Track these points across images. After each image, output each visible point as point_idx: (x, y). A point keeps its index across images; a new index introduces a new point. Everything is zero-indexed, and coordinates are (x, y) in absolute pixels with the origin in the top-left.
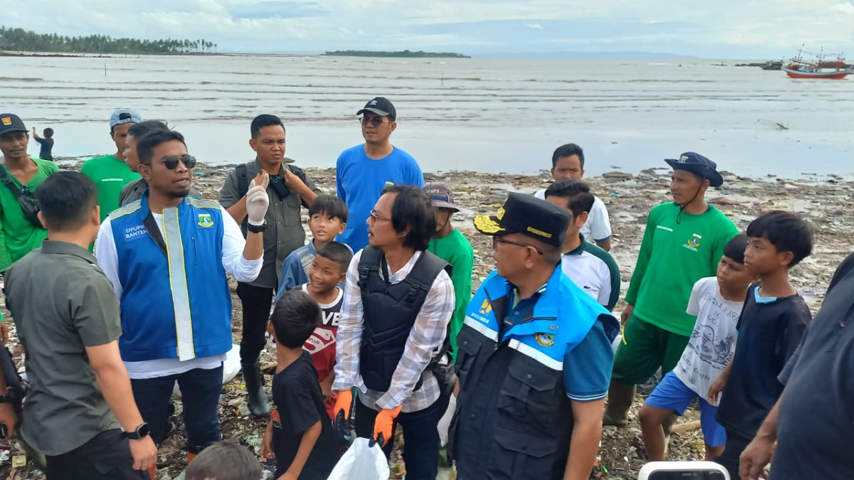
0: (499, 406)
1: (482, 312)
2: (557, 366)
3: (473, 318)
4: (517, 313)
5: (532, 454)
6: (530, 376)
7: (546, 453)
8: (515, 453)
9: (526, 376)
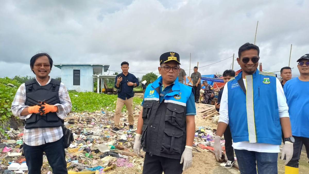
0: (166, 120)
1: (151, 94)
2: (184, 105)
3: (148, 97)
4: (164, 92)
5: (177, 137)
6: (175, 109)
7: (180, 136)
8: (171, 137)
9: (174, 109)
